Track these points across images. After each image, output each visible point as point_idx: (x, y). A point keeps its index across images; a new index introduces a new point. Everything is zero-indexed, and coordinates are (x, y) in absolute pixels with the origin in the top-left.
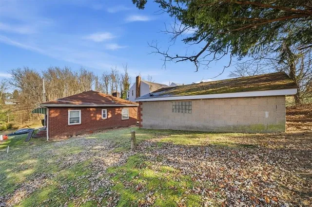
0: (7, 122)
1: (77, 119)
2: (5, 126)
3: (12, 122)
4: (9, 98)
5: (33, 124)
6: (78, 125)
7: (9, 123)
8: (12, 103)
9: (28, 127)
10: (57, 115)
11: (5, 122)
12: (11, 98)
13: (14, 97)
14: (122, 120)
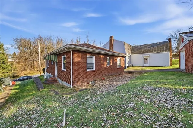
0: (11, 71)
1: (91, 66)
2: (10, 74)
3: (15, 71)
4: (10, 57)
5: (29, 73)
6: (92, 71)
7: (13, 72)
8: (12, 60)
9: (26, 75)
10: (79, 59)
11: (10, 72)
12: (11, 57)
13: (13, 56)
14: (118, 68)
